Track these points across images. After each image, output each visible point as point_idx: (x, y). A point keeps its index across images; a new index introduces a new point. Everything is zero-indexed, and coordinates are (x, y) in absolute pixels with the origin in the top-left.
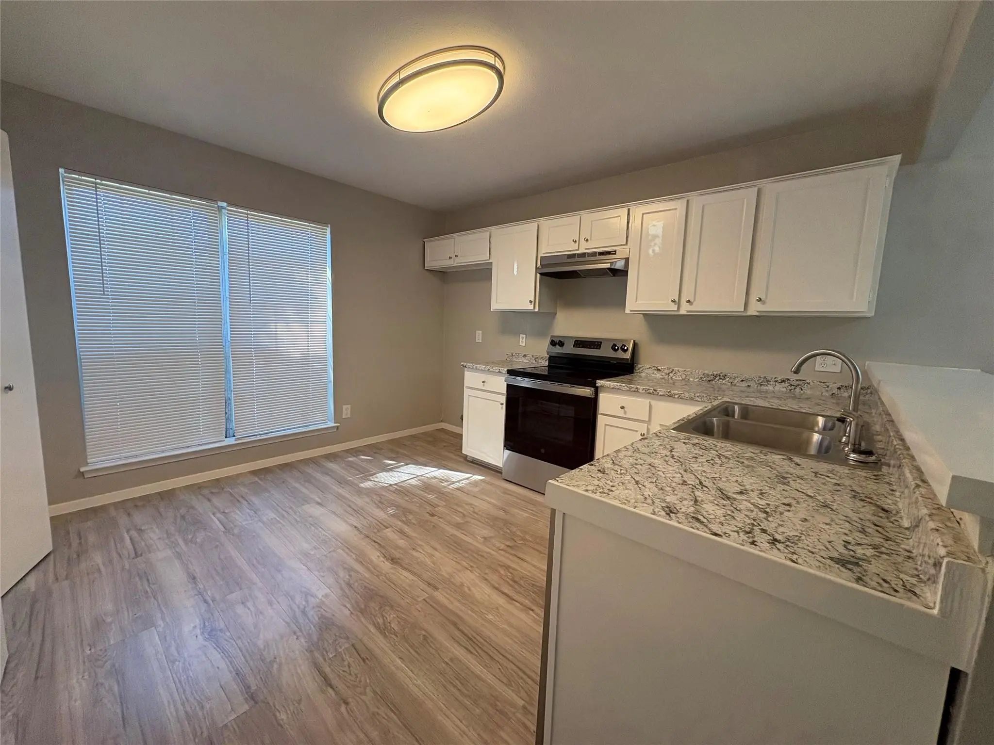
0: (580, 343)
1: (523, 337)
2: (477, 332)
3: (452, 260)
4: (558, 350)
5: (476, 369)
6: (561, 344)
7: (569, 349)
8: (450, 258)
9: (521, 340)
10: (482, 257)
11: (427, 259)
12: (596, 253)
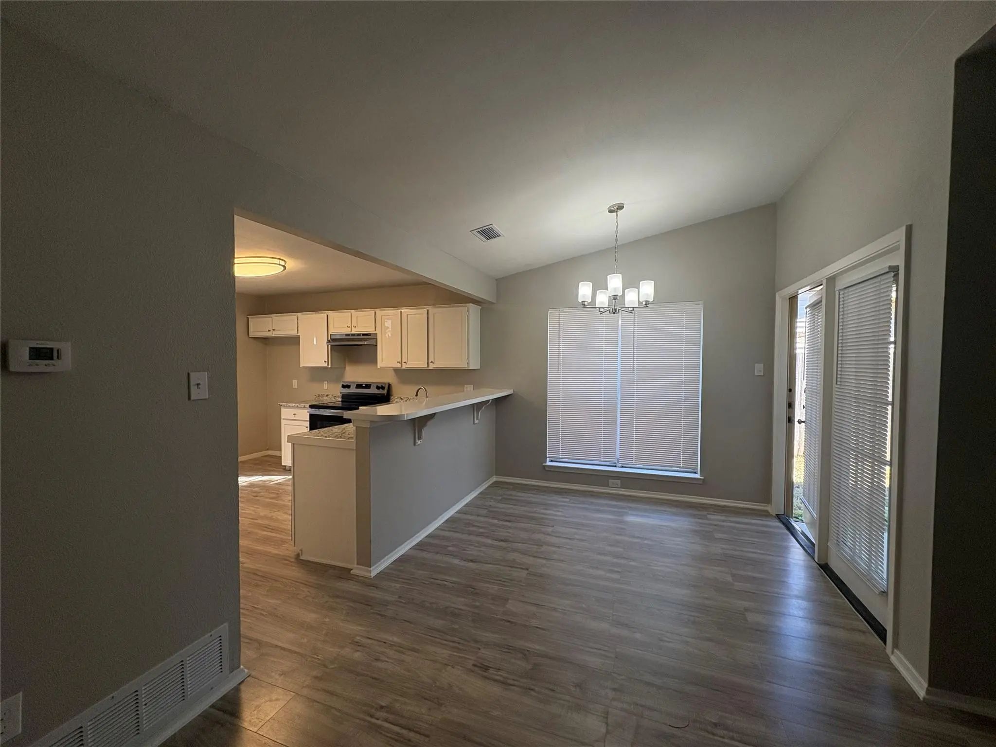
0: (359, 386)
1: (326, 384)
2: (294, 381)
3: (271, 332)
4: (346, 391)
5: (289, 406)
6: (348, 387)
7: (353, 390)
8: (269, 331)
9: (324, 385)
10: (293, 332)
11: (251, 329)
12: (361, 334)
